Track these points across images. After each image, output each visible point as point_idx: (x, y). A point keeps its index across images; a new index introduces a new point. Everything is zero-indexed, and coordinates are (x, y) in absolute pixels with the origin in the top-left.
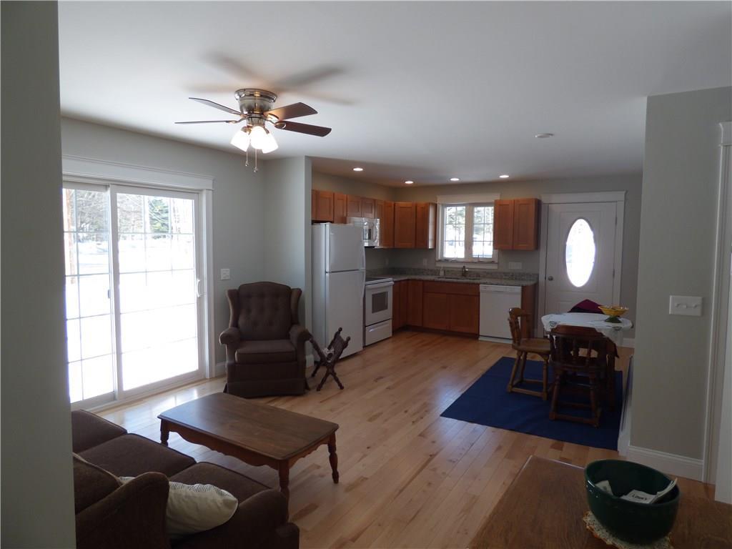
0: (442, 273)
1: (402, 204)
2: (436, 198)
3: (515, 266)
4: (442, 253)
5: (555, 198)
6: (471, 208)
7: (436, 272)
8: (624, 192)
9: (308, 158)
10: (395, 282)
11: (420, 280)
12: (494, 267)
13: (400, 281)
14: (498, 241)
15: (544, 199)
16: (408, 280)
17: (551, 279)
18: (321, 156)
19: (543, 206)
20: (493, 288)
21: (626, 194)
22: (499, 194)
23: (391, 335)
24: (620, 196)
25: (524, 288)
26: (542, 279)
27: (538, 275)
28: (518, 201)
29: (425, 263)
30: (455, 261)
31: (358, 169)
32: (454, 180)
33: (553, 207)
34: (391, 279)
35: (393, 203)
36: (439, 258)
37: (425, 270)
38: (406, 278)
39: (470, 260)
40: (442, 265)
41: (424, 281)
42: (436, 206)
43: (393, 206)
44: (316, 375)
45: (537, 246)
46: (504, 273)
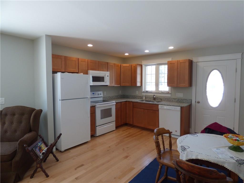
0: (144, 98)
1: (125, 65)
2: (142, 62)
3: (180, 95)
4: (145, 88)
5: (200, 59)
6: (158, 66)
7: (141, 97)
8: (241, 53)
9: (47, 36)
10: (116, 103)
11: (132, 102)
12: (169, 95)
13: (121, 102)
14: (170, 82)
15: (194, 60)
16: (126, 101)
17: (199, 102)
18: (55, 35)
19: (194, 63)
20: (165, 107)
21: (242, 55)
22: (171, 58)
23: (115, 129)
24: (239, 56)
25: (182, 108)
26: (193, 102)
27: (192, 100)
28: (180, 61)
29: (137, 93)
30: (151, 92)
31: (90, 45)
32: (147, 51)
33: (199, 64)
34: (114, 101)
35: (120, 65)
36: (144, 91)
37: (137, 96)
38: (125, 100)
39: (158, 92)
40: (144, 94)
41: (133, 102)
42: (141, 66)
43: (120, 66)
44: (46, 161)
45: (191, 85)
46: (174, 99)
